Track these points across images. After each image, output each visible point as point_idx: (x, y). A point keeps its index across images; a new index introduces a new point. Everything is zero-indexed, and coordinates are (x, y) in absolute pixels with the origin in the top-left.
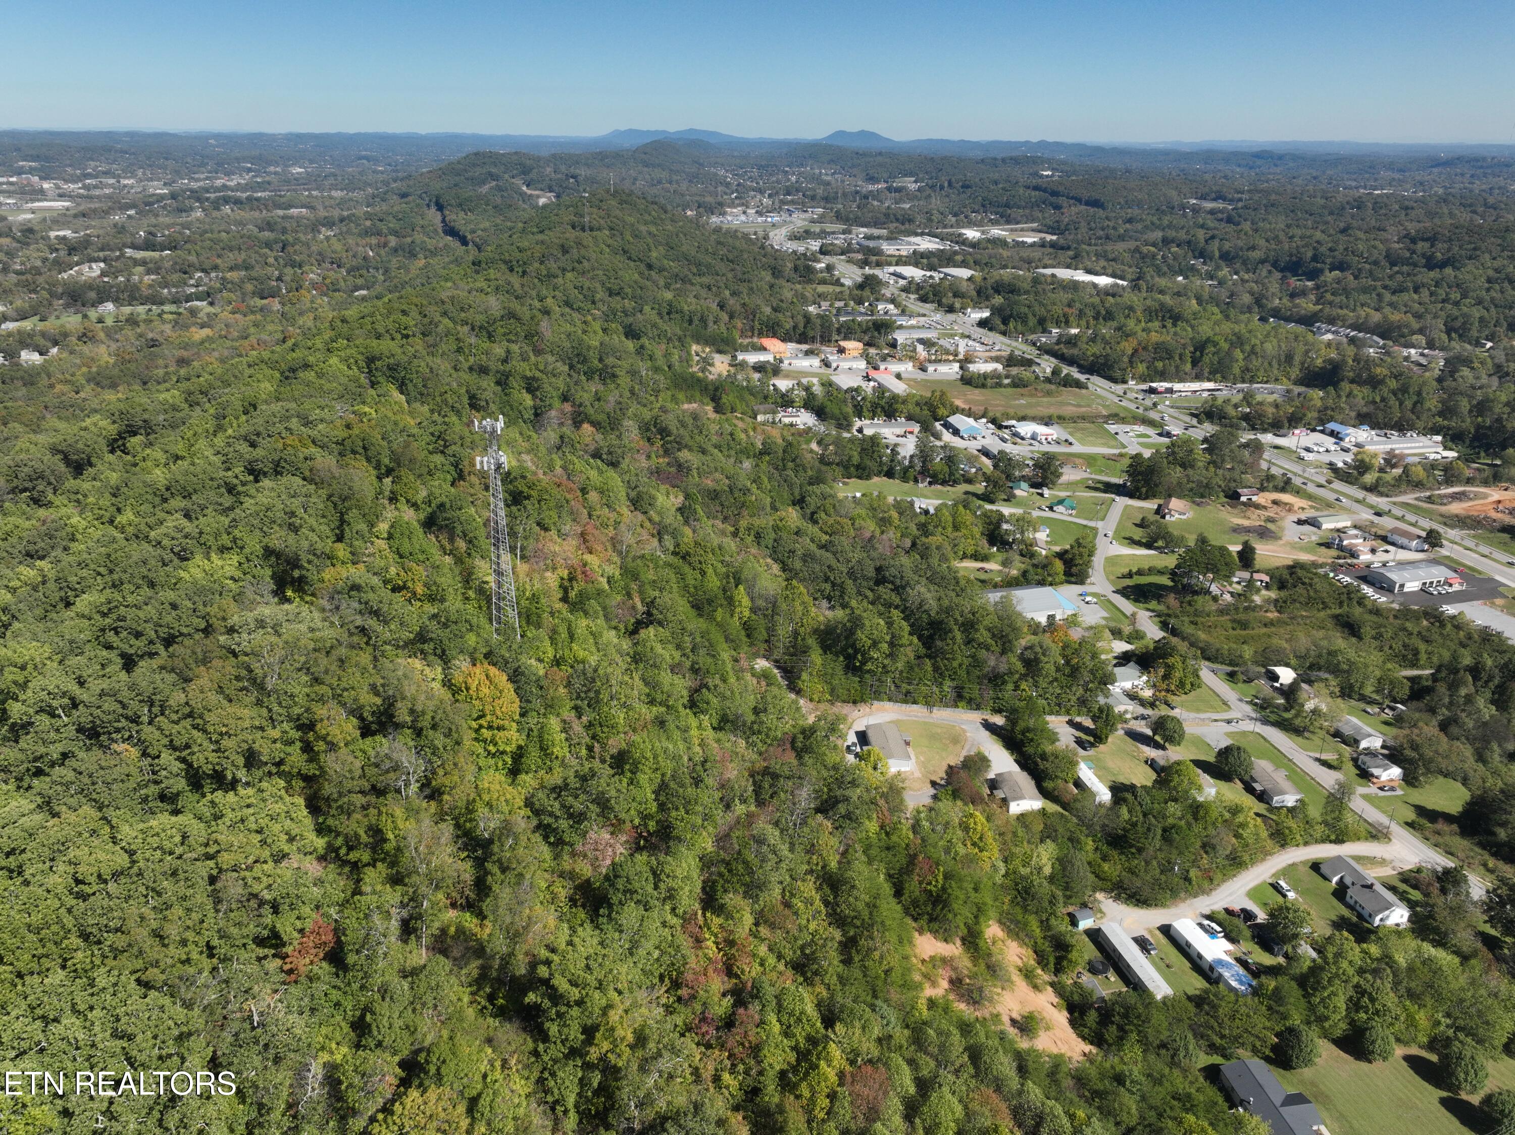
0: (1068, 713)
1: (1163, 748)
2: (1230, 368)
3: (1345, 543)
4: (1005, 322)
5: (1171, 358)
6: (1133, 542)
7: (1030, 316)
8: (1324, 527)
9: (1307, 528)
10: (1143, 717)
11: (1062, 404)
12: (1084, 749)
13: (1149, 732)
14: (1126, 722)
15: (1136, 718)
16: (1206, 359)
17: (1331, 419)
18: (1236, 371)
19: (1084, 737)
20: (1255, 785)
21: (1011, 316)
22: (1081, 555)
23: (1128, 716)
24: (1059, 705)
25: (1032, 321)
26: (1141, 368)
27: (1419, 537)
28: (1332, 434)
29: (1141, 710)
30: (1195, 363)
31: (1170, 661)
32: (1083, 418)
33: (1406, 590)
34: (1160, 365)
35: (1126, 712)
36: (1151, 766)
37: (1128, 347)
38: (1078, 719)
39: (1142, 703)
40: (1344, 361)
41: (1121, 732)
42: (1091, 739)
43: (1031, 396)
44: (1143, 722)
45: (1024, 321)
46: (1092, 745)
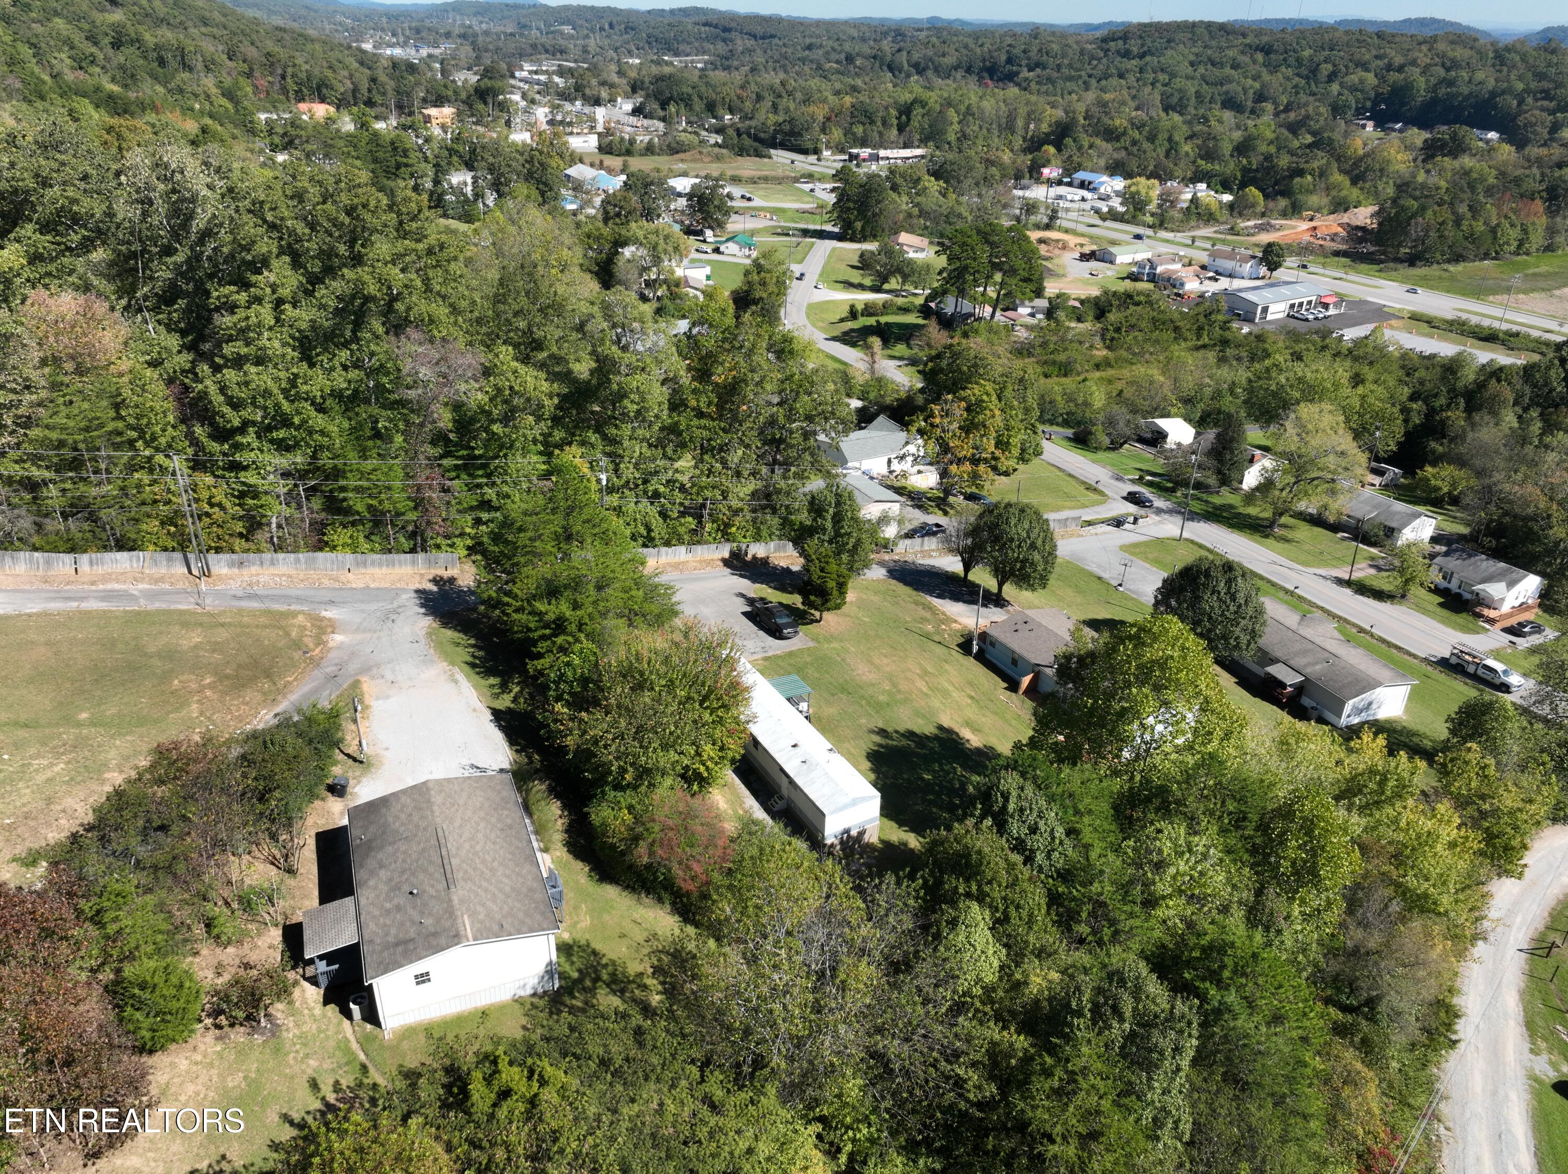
0: (724, 533)
1: (997, 600)
2: (943, 132)
3: (1159, 270)
4: (664, 105)
5: (872, 122)
6: (849, 285)
7: (696, 99)
8: (1119, 260)
9: (1093, 265)
10: (925, 531)
11: (737, 168)
12: (776, 633)
13: (953, 564)
14: (886, 546)
15: (909, 535)
16: (915, 123)
17: (1079, 167)
18: (952, 137)
19: (774, 596)
20: (1277, 671)
21: (671, 98)
22: (763, 284)
23: (890, 531)
24: (697, 512)
25: (698, 105)
26: (837, 134)
27: (1254, 257)
28: (1083, 185)
29: (918, 517)
30: (901, 129)
31: (974, 391)
32: (766, 179)
33: (1270, 317)
34: (859, 130)
35: (884, 520)
36: (981, 657)
37: (820, 112)
38: (758, 550)
39: (916, 499)
40: (1074, 121)
41: (877, 573)
42: (796, 600)
43: (694, 161)
44: (931, 543)
45: (689, 106)
46: (800, 618)
